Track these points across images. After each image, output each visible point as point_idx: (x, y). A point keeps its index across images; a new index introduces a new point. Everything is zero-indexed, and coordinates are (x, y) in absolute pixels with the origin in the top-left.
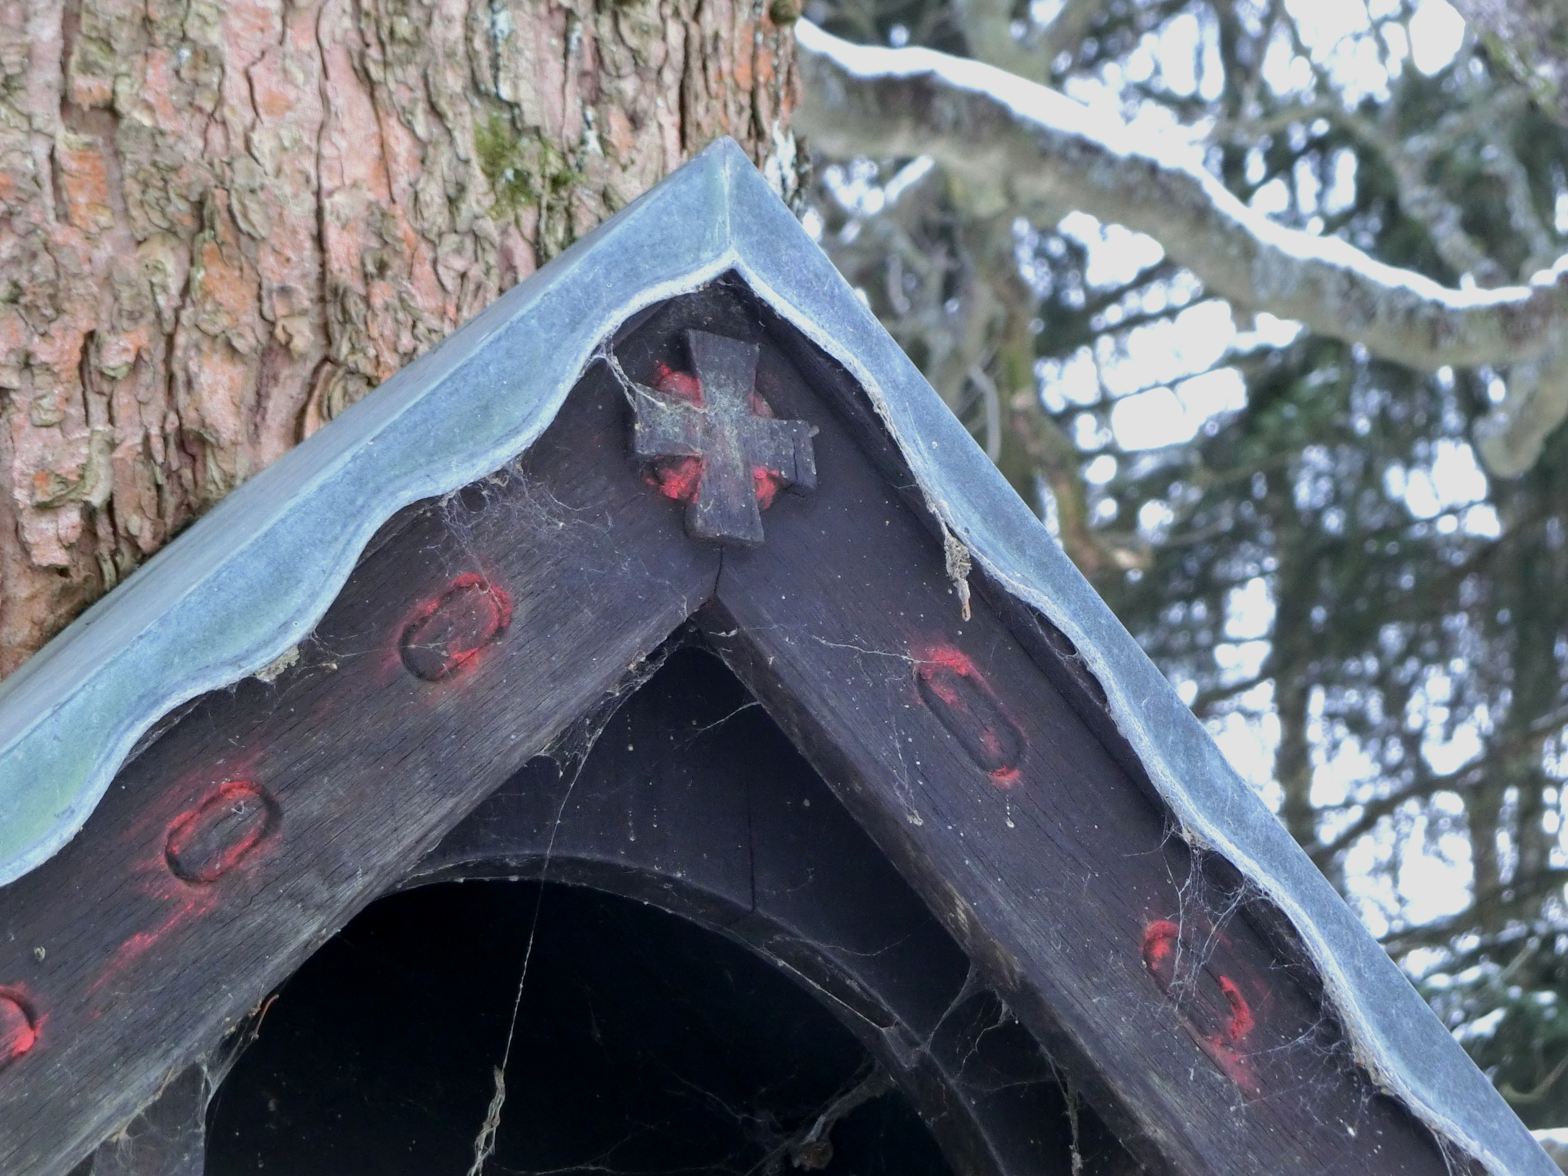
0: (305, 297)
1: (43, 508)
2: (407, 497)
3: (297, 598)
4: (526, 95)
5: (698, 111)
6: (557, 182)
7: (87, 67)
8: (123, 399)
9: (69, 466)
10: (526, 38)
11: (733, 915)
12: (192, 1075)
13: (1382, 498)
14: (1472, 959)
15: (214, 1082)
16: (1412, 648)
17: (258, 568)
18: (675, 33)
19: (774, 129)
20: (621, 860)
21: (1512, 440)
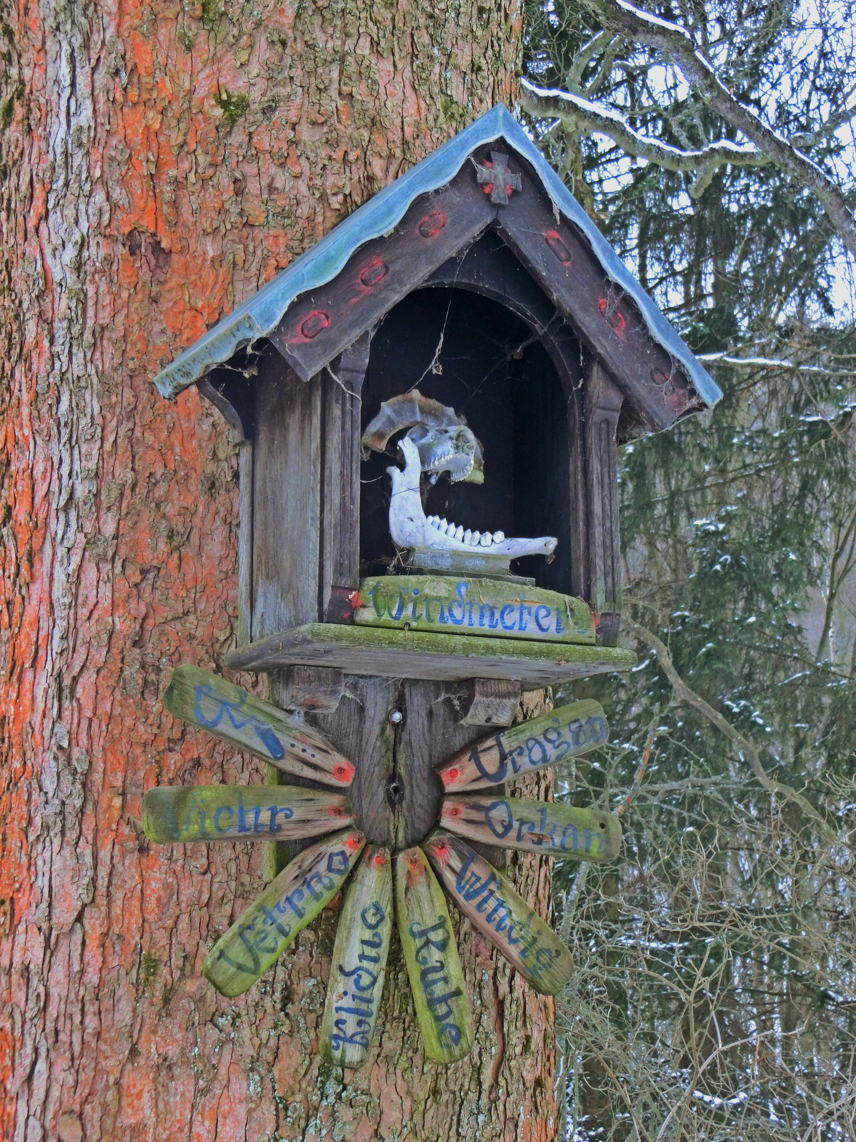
0: (399, 143)
1: (334, 194)
2: (421, 191)
3: (394, 216)
4: (454, 94)
5: (497, 98)
6: (461, 116)
7: (345, 84)
8: (354, 167)
9: (340, 184)
10: (454, 79)
11: (499, 296)
12: (367, 333)
13: (666, 204)
14: (683, 315)
15: (372, 334)
16: (672, 241)
17: (384, 209)
18: (491, 78)
19: (515, 104)
20: (472, 282)
21: (696, 190)
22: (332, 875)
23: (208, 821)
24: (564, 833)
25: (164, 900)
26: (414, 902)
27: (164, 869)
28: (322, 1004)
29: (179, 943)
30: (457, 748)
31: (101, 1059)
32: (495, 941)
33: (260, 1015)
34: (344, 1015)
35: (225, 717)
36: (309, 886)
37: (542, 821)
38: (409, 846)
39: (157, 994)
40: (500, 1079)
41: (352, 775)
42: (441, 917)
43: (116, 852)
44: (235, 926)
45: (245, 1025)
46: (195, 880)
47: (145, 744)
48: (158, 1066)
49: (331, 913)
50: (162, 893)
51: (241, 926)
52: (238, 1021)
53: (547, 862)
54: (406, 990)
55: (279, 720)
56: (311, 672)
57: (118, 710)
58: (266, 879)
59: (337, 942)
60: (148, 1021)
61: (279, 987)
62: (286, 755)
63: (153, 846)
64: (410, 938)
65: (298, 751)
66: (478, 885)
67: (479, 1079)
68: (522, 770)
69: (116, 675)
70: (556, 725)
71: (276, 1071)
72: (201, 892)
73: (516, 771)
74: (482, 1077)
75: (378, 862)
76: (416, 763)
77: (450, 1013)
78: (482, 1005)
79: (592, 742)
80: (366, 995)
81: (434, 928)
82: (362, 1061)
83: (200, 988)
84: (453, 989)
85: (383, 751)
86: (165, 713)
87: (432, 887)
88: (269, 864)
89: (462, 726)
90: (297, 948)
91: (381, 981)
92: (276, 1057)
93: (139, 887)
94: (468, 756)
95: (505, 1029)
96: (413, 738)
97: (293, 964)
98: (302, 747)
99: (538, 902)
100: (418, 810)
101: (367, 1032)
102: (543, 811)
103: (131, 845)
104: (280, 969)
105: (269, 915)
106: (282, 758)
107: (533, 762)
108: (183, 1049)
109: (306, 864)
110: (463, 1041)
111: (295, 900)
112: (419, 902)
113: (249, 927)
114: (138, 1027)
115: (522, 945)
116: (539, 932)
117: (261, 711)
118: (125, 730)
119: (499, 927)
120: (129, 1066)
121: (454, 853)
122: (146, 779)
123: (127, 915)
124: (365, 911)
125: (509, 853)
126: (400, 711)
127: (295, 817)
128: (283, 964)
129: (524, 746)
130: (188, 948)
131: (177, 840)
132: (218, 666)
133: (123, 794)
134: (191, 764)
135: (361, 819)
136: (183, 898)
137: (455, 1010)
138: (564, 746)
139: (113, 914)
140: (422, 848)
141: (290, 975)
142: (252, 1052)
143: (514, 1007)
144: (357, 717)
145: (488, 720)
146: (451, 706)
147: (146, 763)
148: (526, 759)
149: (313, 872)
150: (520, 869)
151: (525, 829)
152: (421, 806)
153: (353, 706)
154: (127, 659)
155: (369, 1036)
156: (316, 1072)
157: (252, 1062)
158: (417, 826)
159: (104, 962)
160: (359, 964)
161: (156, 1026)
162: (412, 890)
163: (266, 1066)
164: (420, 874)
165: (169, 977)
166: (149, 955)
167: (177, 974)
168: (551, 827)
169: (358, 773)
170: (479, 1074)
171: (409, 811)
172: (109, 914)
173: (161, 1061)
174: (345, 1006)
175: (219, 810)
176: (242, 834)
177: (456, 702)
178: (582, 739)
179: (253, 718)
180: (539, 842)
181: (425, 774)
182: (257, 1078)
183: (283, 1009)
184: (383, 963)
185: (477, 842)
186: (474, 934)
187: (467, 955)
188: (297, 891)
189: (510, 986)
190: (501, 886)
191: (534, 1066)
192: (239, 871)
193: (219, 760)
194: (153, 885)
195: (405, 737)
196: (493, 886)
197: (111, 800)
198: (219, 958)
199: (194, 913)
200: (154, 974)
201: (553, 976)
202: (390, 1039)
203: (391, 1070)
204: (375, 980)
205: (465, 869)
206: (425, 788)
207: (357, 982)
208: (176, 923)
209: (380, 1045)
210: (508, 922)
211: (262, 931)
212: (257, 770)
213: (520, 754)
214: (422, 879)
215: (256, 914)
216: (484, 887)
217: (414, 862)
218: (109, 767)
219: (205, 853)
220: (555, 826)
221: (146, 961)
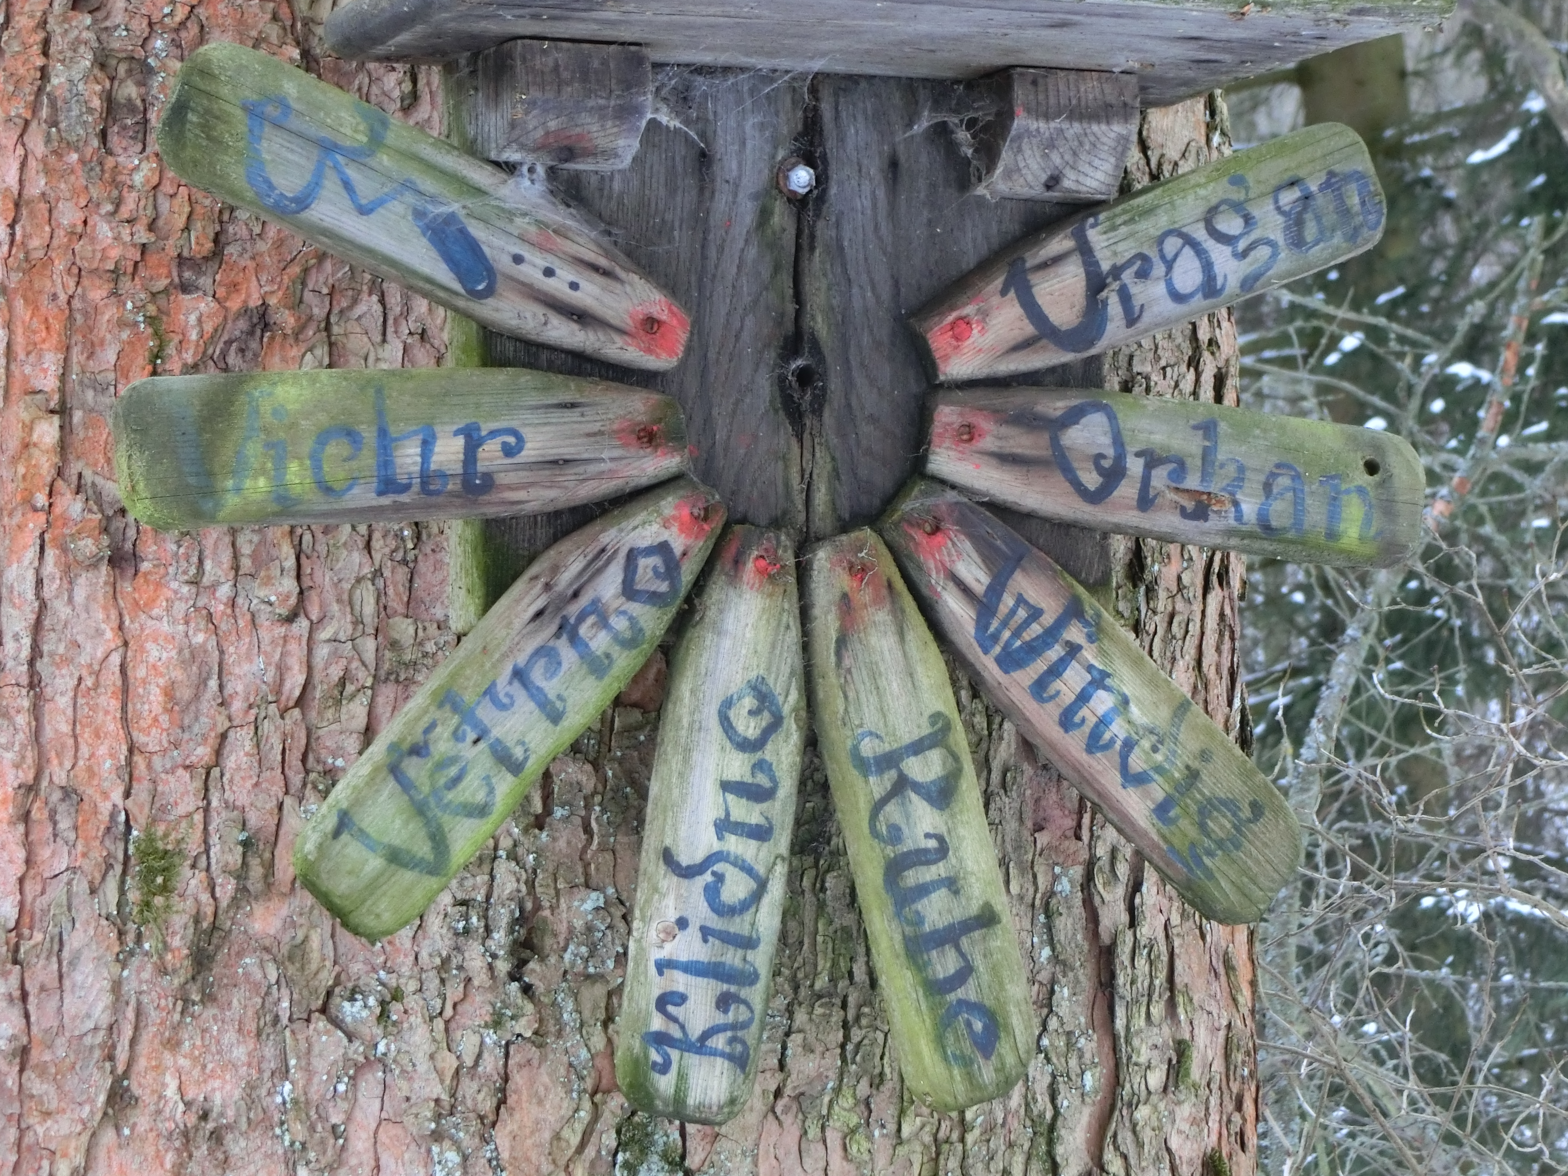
22: (636, 608)
23: (293, 467)
24: (1267, 487)
25: (185, 693)
26: (860, 677)
27: (180, 608)
28: (622, 958)
29: (228, 806)
30: (970, 260)
31: (33, 1120)
32: (1085, 779)
33: (454, 992)
34: (680, 981)
35: (331, 185)
36: (574, 639)
37: (1207, 455)
38: (844, 527)
39: (176, 942)
40: (1109, 1155)
41: (682, 336)
42: (936, 717)
43: (50, 566)
44: (378, 748)
45: (416, 1020)
46: (265, 635)
47: (116, 274)
48: (185, 1134)
49: (636, 716)
50: (178, 674)
51: (393, 747)
52: (396, 1009)
53: (1223, 577)
54: (849, 919)
55: (479, 192)
56: (561, 55)
57: (37, 185)
58: (456, 625)
59: (654, 788)
60: (153, 1016)
61: (503, 916)
62: (500, 285)
63: (149, 549)
64: (854, 774)
65: (531, 272)
66: (1035, 629)
67: (1051, 1155)
68: (1147, 319)
69: (28, 89)
70: (1237, 195)
71: (502, 1137)
72: (282, 670)
73: (1131, 319)
74: (1059, 1150)
75: (761, 572)
76: (857, 303)
77: (965, 973)
78: (1055, 959)
79: (1338, 239)
80: (739, 926)
81: (918, 748)
82: (732, 1101)
83: (290, 923)
84: (974, 909)
85: (766, 273)
86: (168, 188)
87: (910, 636)
88: (464, 582)
89: (981, 201)
90: (548, 811)
91: (776, 890)
92: (502, 1102)
93: (115, 659)
94: (998, 282)
95: (1120, 1023)
96: (847, 234)
97: (539, 853)
98: (541, 261)
99: (1201, 683)
100: (866, 429)
101: (745, 1025)
102: (1208, 428)
103: (87, 546)
104: (504, 868)
105: (467, 715)
106: (489, 292)
107: (1177, 297)
108: (251, 1087)
109: (565, 579)
110: (1004, 1048)
111: (537, 676)
112: (874, 675)
113: (418, 750)
114: (128, 1032)
115: (1158, 791)
116: (1204, 755)
117: (430, 167)
118: (61, 238)
119: (1094, 743)
120: (108, 1136)
121: (967, 545)
122: (121, 369)
123: (86, 735)
124: (728, 704)
125: (1120, 547)
126: (810, 162)
127: (530, 452)
128: (513, 856)
129: (1152, 253)
130: (253, 819)
131: (212, 519)
132: (306, 54)
133: (63, 411)
134: (242, 324)
135: (710, 459)
136: (234, 686)
137: (979, 963)
138: (1264, 252)
139: (48, 732)
140: (880, 533)
141: (531, 885)
142: (438, 1090)
143: (1142, 963)
144: (691, 181)
145: (1053, 182)
146: (951, 147)
147: (122, 324)
148: (1160, 289)
149: (584, 600)
150: (1150, 593)
151: (1160, 477)
152: (873, 419)
153: (681, 150)
154: (58, 44)
155: (750, 1035)
156: (610, 1140)
157: (438, 1117)
158: (863, 472)
159: (28, 862)
160: (716, 846)
161: (176, 1027)
162: (854, 645)
163: (475, 1125)
164: (877, 601)
165: (205, 897)
166: (150, 839)
167: (227, 889)
168: (1231, 469)
169: (698, 330)
170: (1051, 1143)
171: (843, 435)
172: (37, 734)
173: (192, 1119)
174: (683, 957)
175: (323, 437)
176: (386, 501)
177: (963, 135)
178: (1311, 231)
179: (408, 186)
180: (1200, 512)
181: (884, 333)
182: (453, 1157)
183: (515, 976)
184: (782, 841)
185: (1029, 516)
186: (1028, 769)
187: (1011, 826)
188: (541, 652)
189: (1131, 909)
190: (1096, 633)
191: (1200, 1121)
192: (383, 609)
193: (319, 312)
194: (154, 652)
195: (824, 231)
196: (1075, 633)
197: (29, 428)
198: (337, 833)
199: (266, 727)
200: (165, 889)
201: (1245, 872)
202: (808, 1049)
203: (814, 1132)
204: (762, 886)
205: (996, 589)
206: (885, 371)
207: (712, 893)
208: (218, 753)
209: (782, 1066)
210: (1118, 729)
211: (452, 760)
212: (423, 335)
213: (1143, 274)
214: (882, 616)
215: (434, 713)
216: (1051, 634)
217: (858, 571)
218: (20, 340)
219: (290, 563)
220: (1241, 469)
221: (144, 855)
